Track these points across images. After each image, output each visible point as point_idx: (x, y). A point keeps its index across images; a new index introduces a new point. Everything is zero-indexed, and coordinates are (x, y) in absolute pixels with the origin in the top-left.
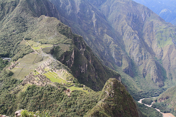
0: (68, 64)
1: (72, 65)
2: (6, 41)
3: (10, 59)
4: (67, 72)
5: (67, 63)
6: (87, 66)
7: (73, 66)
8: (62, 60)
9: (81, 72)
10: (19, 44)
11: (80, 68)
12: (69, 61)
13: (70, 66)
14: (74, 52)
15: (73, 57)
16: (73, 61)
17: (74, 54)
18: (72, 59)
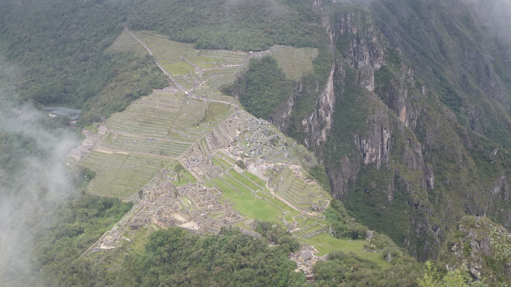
1: (324, 136)
6: (387, 136)
8: (284, 116)
9: (362, 161)
10: (107, 51)
11: (359, 146)
12: (314, 116)
13: (317, 137)
14: (334, 80)
15: (328, 99)
16: (328, 116)
17: (333, 87)
18: (324, 111)
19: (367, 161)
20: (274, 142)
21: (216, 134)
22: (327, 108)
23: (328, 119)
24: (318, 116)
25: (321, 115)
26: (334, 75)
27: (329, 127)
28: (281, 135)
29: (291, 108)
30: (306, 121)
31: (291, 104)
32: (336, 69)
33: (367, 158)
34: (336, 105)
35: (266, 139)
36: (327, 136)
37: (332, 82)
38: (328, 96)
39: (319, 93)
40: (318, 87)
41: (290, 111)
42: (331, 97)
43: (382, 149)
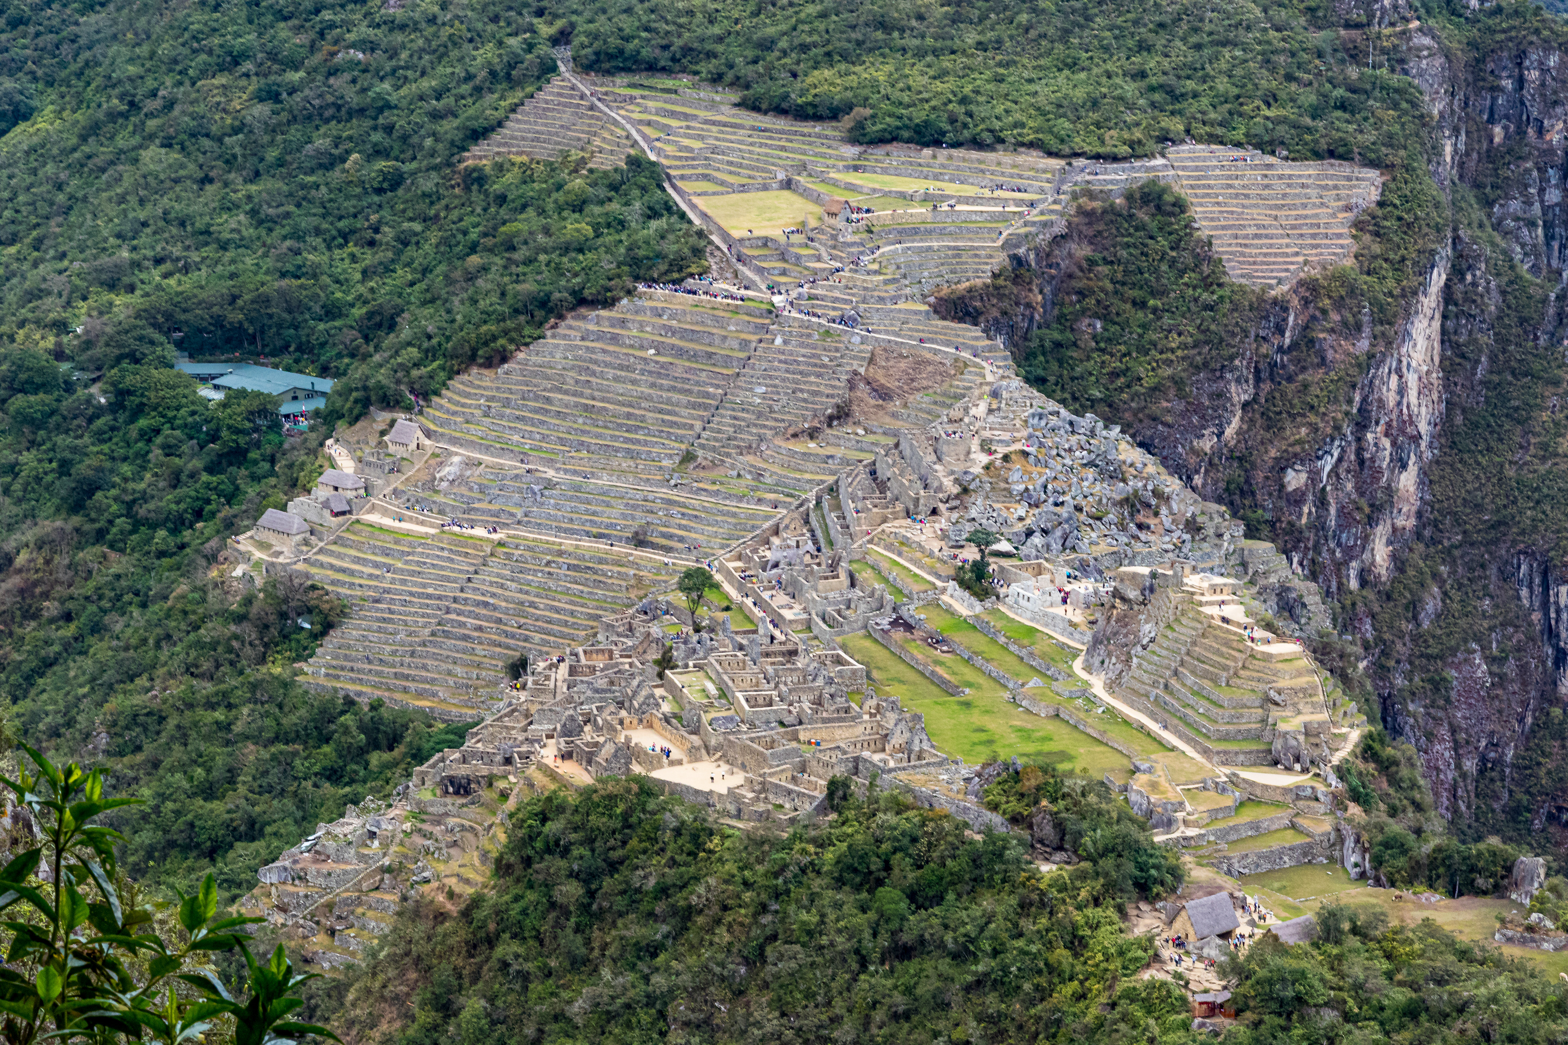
0: (1318, 525)
1: (1380, 552)
2: (271, 95)
3: (311, 394)
4: (1235, 612)
5: (1297, 500)
7: (1398, 562)
8: (1207, 444)
10: (479, 153)
11: (1536, 616)
12: (1340, 460)
13: (1350, 553)
14: (1445, 317)
15: (1412, 396)
16: (1404, 466)
17: (1437, 345)
18: (1386, 443)
20: (1136, 511)
22: (1405, 434)
23: (1407, 481)
24: (1361, 462)
25: (1373, 459)
26: (1447, 293)
29: (1239, 413)
30: (1304, 476)
31: (1239, 394)
32: (1457, 272)
34: (1446, 429)
35: (1103, 493)
36: (1394, 557)
37: (1437, 324)
38: (1412, 379)
39: (1372, 360)
40: (1367, 331)
41: (1235, 423)
42: (1424, 388)
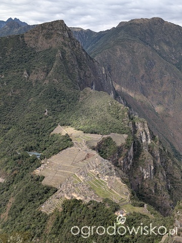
0: (124, 165)
1: (129, 167)
4: (120, 181)
6: (153, 168)
8: (115, 159)
9: (143, 177)
10: (52, 133)
16: (131, 159)
17: (133, 149)
19: (145, 177)
20: (110, 168)
21: (89, 164)
22: (130, 157)
23: (131, 161)
25: (128, 159)
26: (133, 145)
27: (131, 164)
28: (113, 166)
30: (123, 161)
31: (117, 155)
32: (134, 143)
33: (145, 176)
34: (134, 156)
35: (107, 167)
37: (133, 147)
41: (117, 157)
42: (132, 153)
43: (151, 173)
